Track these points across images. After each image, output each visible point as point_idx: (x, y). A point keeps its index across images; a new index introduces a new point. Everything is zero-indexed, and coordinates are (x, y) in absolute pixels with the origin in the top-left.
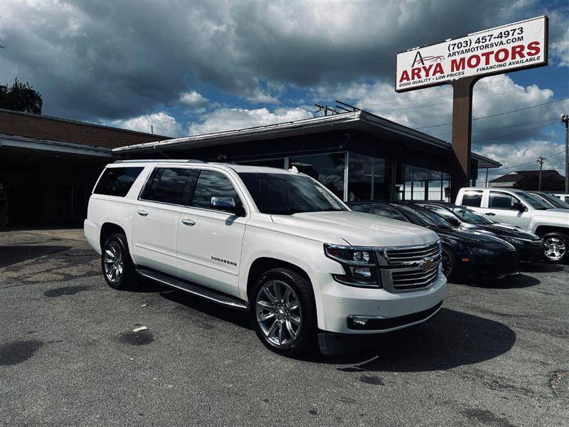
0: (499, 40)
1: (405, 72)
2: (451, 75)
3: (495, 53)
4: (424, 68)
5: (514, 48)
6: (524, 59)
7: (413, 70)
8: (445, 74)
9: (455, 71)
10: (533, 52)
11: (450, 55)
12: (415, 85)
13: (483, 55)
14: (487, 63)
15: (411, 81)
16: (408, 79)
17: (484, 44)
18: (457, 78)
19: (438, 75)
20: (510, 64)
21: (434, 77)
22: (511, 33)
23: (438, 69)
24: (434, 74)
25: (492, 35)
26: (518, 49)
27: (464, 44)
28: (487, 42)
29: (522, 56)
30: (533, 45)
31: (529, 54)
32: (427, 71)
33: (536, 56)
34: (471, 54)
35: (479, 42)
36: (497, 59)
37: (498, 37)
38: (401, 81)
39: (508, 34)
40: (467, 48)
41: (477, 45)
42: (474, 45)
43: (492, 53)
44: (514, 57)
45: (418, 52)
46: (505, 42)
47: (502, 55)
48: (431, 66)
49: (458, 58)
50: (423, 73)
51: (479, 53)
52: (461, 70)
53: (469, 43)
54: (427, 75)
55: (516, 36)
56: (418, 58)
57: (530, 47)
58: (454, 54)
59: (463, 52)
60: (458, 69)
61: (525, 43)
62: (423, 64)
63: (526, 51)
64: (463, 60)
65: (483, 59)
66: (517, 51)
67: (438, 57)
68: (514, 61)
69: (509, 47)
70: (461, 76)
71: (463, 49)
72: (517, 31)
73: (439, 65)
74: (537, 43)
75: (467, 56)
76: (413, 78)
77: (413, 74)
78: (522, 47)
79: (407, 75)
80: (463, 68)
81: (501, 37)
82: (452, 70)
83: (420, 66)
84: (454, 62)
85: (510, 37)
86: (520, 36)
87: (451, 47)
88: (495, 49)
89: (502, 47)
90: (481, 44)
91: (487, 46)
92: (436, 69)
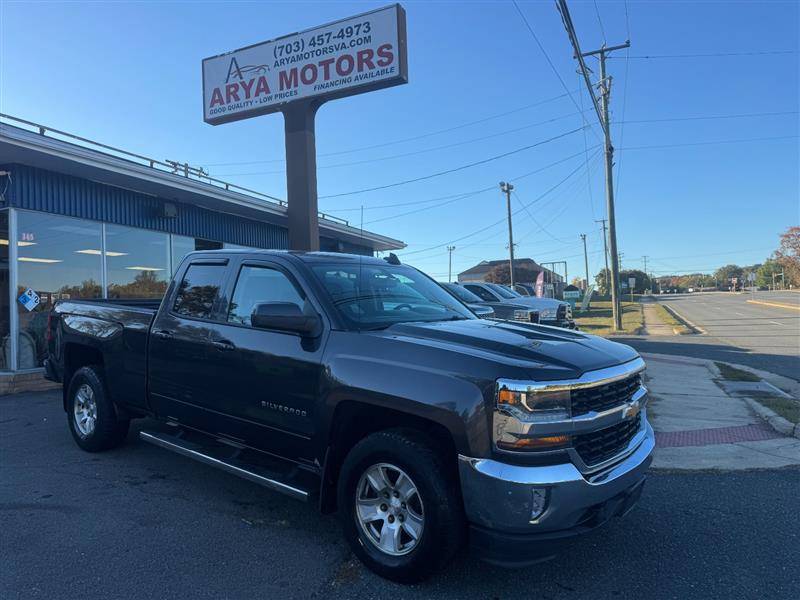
0: (340, 41)
1: (217, 91)
2: (280, 96)
3: (336, 60)
4: (243, 84)
5: (360, 54)
6: (374, 71)
7: (228, 88)
8: (272, 94)
9: (285, 90)
10: (385, 60)
11: (276, 64)
12: (233, 111)
13: (321, 64)
14: (327, 77)
15: (226, 106)
16: (222, 103)
17: (321, 47)
18: (288, 99)
19: (263, 95)
20: (357, 78)
21: (257, 99)
22: (355, 30)
23: (262, 86)
24: (257, 95)
25: (330, 34)
26: (365, 56)
27: (294, 48)
28: (325, 45)
29: (371, 66)
30: (385, 50)
31: (380, 63)
32: (247, 89)
33: (389, 67)
34: (304, 63)
35: (314, 45)
36: (340, 71)
37: (339, 37)
38: (212, 106)
39: (352, 32)
40: (299, 53)
41: (312, 48)
42: (308, 49)
43: (332, 61)
44: (360, 69)
45: (234, 59)
46: (347, 44)
47: (345, 65)
48: (252, 81)
49: (287, 68)
50: (241, 92)
51: (315, 60)
52: (293, 88)
53: (301, 45)
54: (248, 96)
55: (362, 35)
56: (234, 68)
57: (380, 52)
58: (282, 62)
59: (293, 60)
60: (289, 87)
61: (374, 46)
62: (241, 78)
63: (376, 59)
64: (294, 71)
65: (321, 70)
66: (365, 59)
67: (261, 67)
68: (361, 73)
69: (353, 52)
70: (294, 97)
71: (293, 54)
72: (363, 28)
73: (262, 80)
74: (389, 47)
75: (300, 65)
76: (229, 101)
77: (228, 94)
78: (370, 53)
79: (220, 95)
80: (296, 85)
81: (343, 37)
82: (282, 89)
83: (238, 81)
84: (283, 74)
85: (354, 37)
86: (367, 35)
87: (278, 51)
88: (336, 55)
89: (344, 52)
90: (317, 47)
91: (325, 51)
92: (259, 85)
